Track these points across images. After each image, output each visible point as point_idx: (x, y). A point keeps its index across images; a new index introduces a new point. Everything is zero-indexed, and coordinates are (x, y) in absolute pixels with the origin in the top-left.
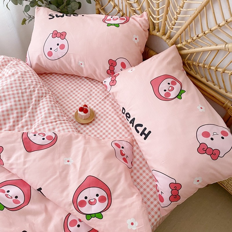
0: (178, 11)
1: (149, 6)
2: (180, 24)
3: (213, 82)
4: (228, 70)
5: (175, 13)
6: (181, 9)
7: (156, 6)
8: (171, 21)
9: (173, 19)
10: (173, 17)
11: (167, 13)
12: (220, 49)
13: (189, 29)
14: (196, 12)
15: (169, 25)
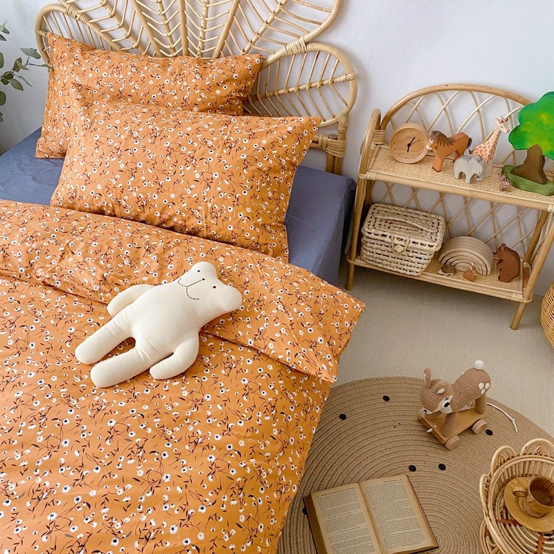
0: (202, 25)
1: (154, 33)
2: (212, 44)
4: (303, 85)
5: (200, 29)
6: (206, 19)
7: (164, 29)
8: (196, 42)
9: (198, 39)
10: (198, 36)
12: (282, 57)
13: (228, 46)
14: (230, 15)
15: (196, 52)
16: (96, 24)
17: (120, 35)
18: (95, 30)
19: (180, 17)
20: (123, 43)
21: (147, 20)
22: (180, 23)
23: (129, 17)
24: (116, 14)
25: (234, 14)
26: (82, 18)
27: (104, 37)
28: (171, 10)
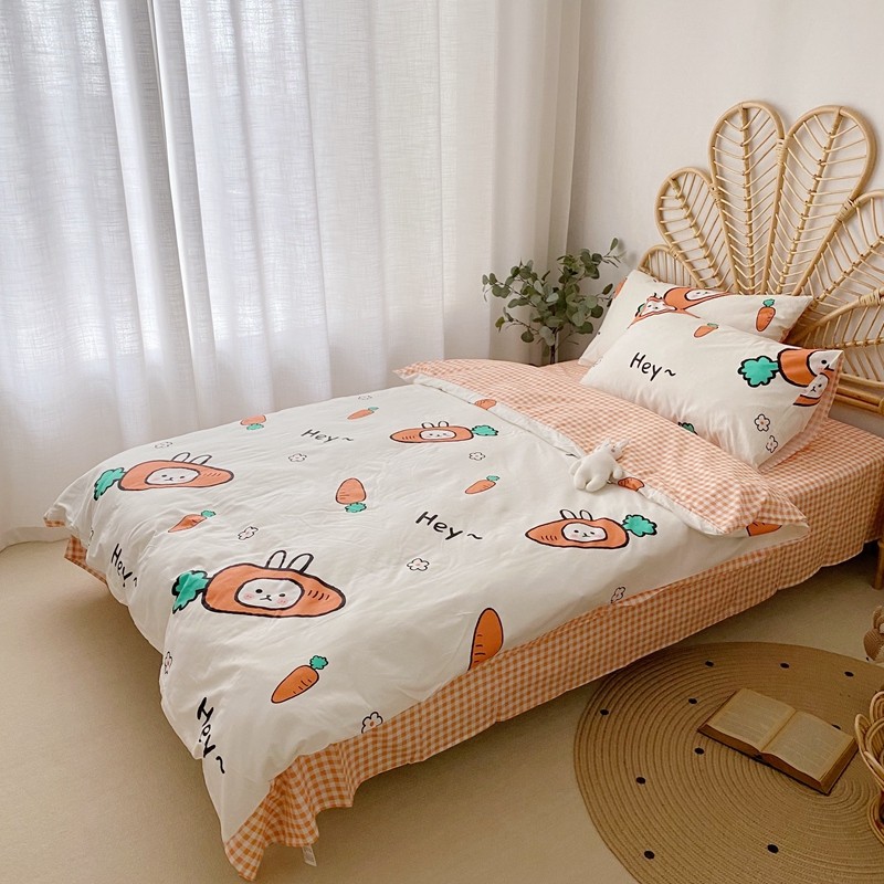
1: (738, 275)
3: (855, 371)
4: (871, 339)
7: (749, 271)
10: (778, 280)
11: (769, 266)
12: (854, 308)
14: (811, 264)
16: (691, 265)
17: (708, 274)
18: (687, 268)
19: (766, 261)
20: (709, 283)
21: (735, 262)
22: (764, 268)
23: (720, 260)
24: (710, 256)
25: (816, 262)
26: (680, 258)
27: (693, 276)
28: (760, 253)
